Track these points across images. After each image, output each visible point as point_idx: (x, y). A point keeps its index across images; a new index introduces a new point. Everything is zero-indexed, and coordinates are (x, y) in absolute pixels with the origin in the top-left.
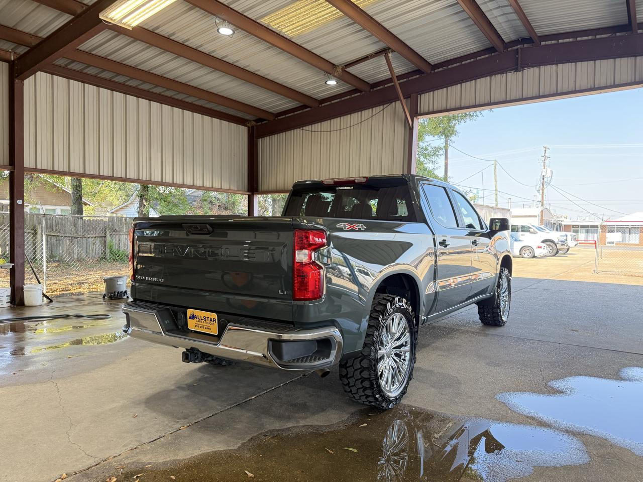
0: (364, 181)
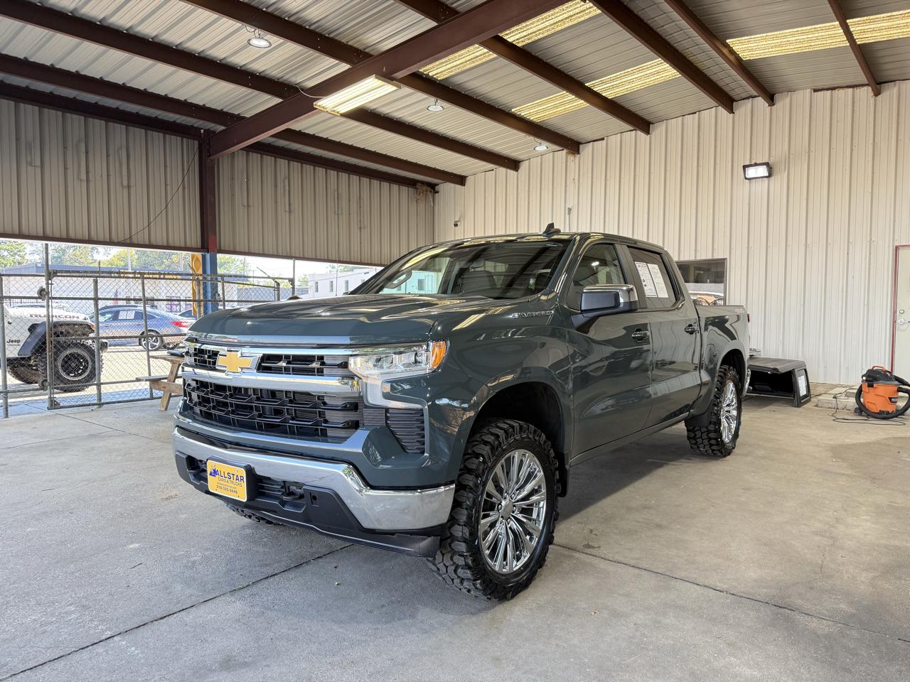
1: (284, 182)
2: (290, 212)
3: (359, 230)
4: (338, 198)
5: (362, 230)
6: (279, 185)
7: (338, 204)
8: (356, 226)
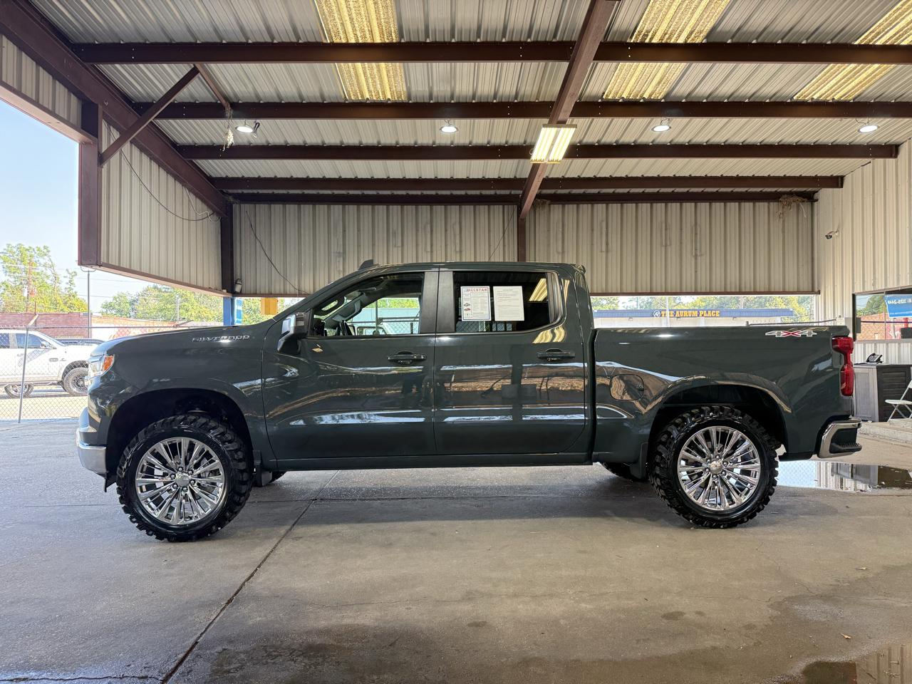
1: (601, 223)
2: (607, 251)
3: (693, 259)
4: (666, 229)
5: (699, 258)
6: (595, 228)
7: (666, 235)
8: (689, 256)
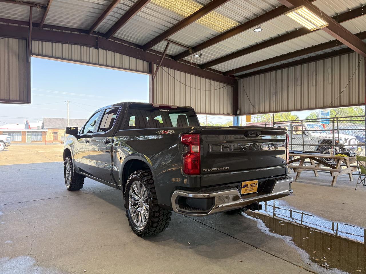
0: (176, 108)
